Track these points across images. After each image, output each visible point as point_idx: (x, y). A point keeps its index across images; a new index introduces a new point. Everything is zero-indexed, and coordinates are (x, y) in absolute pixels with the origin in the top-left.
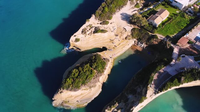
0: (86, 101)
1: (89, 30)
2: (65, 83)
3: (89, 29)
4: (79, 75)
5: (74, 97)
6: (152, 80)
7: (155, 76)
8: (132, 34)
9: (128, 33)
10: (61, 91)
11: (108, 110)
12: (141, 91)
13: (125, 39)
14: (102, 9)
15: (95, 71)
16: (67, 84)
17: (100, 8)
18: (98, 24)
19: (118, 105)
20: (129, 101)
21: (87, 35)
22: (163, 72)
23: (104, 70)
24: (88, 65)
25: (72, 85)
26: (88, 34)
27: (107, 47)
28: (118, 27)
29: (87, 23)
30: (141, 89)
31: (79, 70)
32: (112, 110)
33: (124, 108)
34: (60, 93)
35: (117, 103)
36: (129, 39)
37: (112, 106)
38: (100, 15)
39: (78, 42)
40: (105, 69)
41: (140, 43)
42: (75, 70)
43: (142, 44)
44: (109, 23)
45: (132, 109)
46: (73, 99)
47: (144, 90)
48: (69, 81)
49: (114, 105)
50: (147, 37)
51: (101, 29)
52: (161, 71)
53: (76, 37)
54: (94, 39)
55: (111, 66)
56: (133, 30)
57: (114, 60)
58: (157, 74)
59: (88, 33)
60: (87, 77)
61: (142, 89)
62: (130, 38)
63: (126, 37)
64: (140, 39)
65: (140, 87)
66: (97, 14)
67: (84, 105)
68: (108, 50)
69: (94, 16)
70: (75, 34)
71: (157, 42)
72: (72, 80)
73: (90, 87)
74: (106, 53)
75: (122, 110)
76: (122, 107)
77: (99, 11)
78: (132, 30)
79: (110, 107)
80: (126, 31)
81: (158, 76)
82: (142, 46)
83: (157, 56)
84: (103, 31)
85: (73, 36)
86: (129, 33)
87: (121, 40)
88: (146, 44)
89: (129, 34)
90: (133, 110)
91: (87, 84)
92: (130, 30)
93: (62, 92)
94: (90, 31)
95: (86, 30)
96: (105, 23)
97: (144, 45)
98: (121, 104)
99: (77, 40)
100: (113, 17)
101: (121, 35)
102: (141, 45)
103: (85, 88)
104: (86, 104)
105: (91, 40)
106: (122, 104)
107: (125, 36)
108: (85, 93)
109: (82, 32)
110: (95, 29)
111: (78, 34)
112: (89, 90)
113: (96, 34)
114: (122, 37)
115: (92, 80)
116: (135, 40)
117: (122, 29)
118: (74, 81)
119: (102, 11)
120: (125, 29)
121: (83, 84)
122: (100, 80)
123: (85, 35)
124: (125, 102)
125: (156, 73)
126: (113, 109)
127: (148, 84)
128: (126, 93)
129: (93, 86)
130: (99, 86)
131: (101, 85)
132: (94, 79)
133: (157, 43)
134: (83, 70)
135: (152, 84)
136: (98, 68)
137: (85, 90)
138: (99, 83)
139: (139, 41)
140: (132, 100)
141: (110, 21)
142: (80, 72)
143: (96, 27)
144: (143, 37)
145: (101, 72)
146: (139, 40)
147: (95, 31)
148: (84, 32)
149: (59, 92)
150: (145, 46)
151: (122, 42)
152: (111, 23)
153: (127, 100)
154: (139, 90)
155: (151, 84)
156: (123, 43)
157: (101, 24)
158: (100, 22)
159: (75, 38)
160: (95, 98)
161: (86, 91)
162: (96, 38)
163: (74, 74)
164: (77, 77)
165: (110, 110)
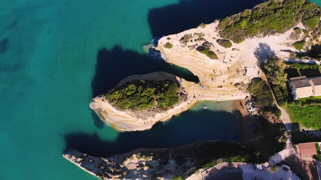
0: (125, 127)
1: (193, 41)
2: (112, 94)
3: (195, 40)
4: (132, 95)
5: (115, 114)
6: (212, 166)
7: (220, 165)
8: (250, 85)
9: (245, 79)
10: (103, 99)
11: (137, 157)
12: (189, 168)
13: (235, 85)
14: (239, 19)
15: (156, 103)
16: (112, 96)
17: (236, 15)
18: (214, 38)
19: (151, 159)
20: (167, 165)
21: (187, 47)
22: (236, 167)
23: (169, 108)
24: (153, 90)
25: (116, 101)
26: (189, 47)
27: (201, 80)
28: (240, 60)
29: (199, 30)
30: (191, 164)
31: (137, 89)
32: (140, 160)
33: (153, 169)
35: (152, 157)
36: (240, 89)
37: (144, 156)
38: (227, 27)
39: (167, 49)
40: (172, 108)
41: (251, 104)
42: (133, 86)
43: (254, 107)
44: (230, 47)
46: (112, 115)
47: (192, 169)
48: (117, 95)
49: (147, 156)
50: (267, 104)
51: (211, 50)
52: (235, 165)
53: (170, 41)
54: (191, 57)
55: (186, 109)
56: (257, 80)
57: (197, 102)
58: (225, 164)
59: (189, 44)
60: (140, 104)
61: (192, 166)
62: (243, 88)
63: (237, 84)
64: (256, 100)
65: (193, 161)
66: (224, 23)
67: (120, 130)
68: (198, 85)
69: (217, 22)
70: (170, 36)
71: (275, 121)
72: (122, 96)
73: (138, 117)
74: (192, 87)
75: (151, 169)
76: (153, 166)
77: (230, 20)
78: (254, 79)
79: (141, 156)
80: (244, 75)
81: (224, 168)
82: (251, 110)
83: (257, 139)
84: (211, 55)
85: (167, 37)
86: (247, 80)
87: (227, 82)
88: (258, 112)
89: (246, 82)
91: (137, 112)
92: (252, 78)
94: (194, 43)
95: (190, 39)
96: (224, 43)
97: (254, 111)
98: (155, 161)
99: (168, 45)
100: (243, 42)
101: (233, 77)
102: (250, 108)
104: (123, 130)
105: (187, 56)
106: (156, 163)
107: (237, 80)
108: (128, 118)
109: (183, 38)
110: (203, 44)
111: (175, 39)
112: (134, 118)
113: (198, 52)
114: (231, 80)
115: (145, 111)
116: (249, 95)
117: (243, 68)
118: (122, 99)
119: (235, 23)
120: (246, 70)
121: (131, 108)
122: (156, 116)
123: (183, 45)
124: (161, 163)
125: (226, 161)
126: (142, 159)
127: (202, 168)
128: (171, 154)
129: (142, 117)
130: (151, 121)
131: (154, 123)
132: (149, 110)
133: (273, 121)
134: (142, 92)
135: (207, 172)
136: (162, 102)
137: (130, 115)
138: (152, 118)
139: (252, 101)
140: (169, 169)
141: (234, 45)
142: (137, 92)
143: (207, 42)
144: (261, 100)
145: (163, 109)
146: (254, 99)
147: (201, 47)
148: (184, 40)
150: (255, 114)
151: (226, 86)
152: (233, 49)
153: (165, 163)
154: (188, 164)
155: (206, 169)
156: (226, 89)
157: (218, 41)
158: (219, 38)
159: (167, 41)
160: (136, 131)
161: (131, 117)
162: (195, 58)
163: (128, 91)
164: (128, 97)
165: (139, 159)
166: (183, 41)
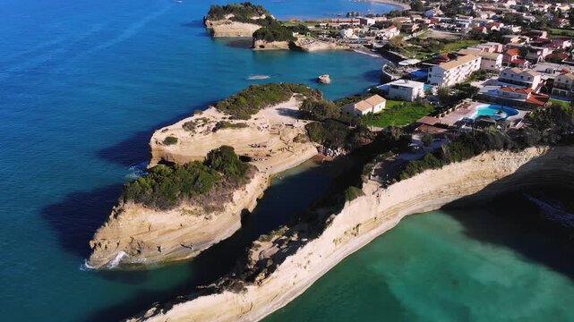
3: (203, 125)
5: (157, 233)
6: (370, 170)
7: (376, 166)
8: (308, 134)
9: (298, 130)
10: (117, 209)
11: (263, 240)
13: (294, 141)
14: (233, 100)
15: (220, 174)
18: (224, 118)
19: (288, 229)
21: (198, 134)
22: (394, 160)
25: (151, 191)
26: (201, 133)
27: (251, 155)
29: (197, 116)
32: (273, 240)
34: (115, 216)
35: (285, 227)
36: (303, 142)
37: (273, 232)
38: (228, 107)
39: (172, 146)
41: (330, 149)
43: (336, 149)
44: (250, 118)
45: (329, 220)
48: (145, 182)
51: (231, 124)
52: (390, 159)
53: (168, 134)
54: (214, 140)
55: (265, 185)
56: (309, 126)
58: (380, 163)
59: (199, 130)
60: (196, 179)
62: (305, 140)
63: (295, 138)
64: (330, 142)
66: (220, 106)
67: (188, 257)
68: (253, 161)
69: (213, 108)
70: (165, 128)
71: (371, 139)
73: (208, 210)
77: (224, 103)
78: (306, 126)
79: (269, 234)
80: (293, 128)
81: (383, 166)
82: (337, 154)
84: (238, 126)
85: (162, 130)
86: (301, 130)
88: (346, 148)
89: (302, 132)
90: (331, 221)
91: (199, 198)
92: (303, 127)
93: (120, 211)
94: (205, 128)
95: (195, 126)
96: (240, 116)
97: (339, 152)
99: (170, 141)
100: (259, 112)
101: (283, 135)
102: (335, 153)
103: (192, 209)
104: (195, 254)
105: (207, 144)
107: (292, 135)
109: (184, 126)
110: (217, 125)
111: (176, 130)
112: (202, 217)
113: (219, 131)
114: (285, 139)
115: (212, 193)
116: (317, 145)
117: (284, 126)
119: (233, 103)
120: (289, 125)
121: (186, 192)
122: (234, 198)
123: (191, 132)
125: (377, 162)
126: (276, 236)
129: (214, 209)
130: (233, 214)
131: (239, 214)
132: (216, 190)
133: (369, 141)
135: (374, 176)
137: (191, 212)
138: (231, 205)
139: (328, 147)
141: (253, 116)
143: (219, 123)
144: (335, 136)
146: (328, 143)
147: (217, 127)
149: (113, 214)
150: (344, 153)
152: (256, 119)
155: (370, 175)
157: (231, 118)
158: (229, 116)
159: (165, 135)
160: (221, 241)
161: (193, 218)
162: (221, 140)
165: (269, 240)
166: (186, 128)
